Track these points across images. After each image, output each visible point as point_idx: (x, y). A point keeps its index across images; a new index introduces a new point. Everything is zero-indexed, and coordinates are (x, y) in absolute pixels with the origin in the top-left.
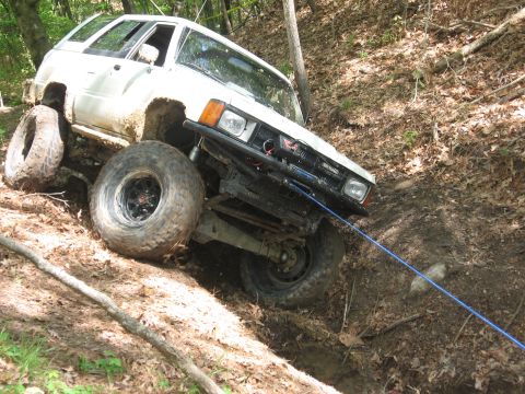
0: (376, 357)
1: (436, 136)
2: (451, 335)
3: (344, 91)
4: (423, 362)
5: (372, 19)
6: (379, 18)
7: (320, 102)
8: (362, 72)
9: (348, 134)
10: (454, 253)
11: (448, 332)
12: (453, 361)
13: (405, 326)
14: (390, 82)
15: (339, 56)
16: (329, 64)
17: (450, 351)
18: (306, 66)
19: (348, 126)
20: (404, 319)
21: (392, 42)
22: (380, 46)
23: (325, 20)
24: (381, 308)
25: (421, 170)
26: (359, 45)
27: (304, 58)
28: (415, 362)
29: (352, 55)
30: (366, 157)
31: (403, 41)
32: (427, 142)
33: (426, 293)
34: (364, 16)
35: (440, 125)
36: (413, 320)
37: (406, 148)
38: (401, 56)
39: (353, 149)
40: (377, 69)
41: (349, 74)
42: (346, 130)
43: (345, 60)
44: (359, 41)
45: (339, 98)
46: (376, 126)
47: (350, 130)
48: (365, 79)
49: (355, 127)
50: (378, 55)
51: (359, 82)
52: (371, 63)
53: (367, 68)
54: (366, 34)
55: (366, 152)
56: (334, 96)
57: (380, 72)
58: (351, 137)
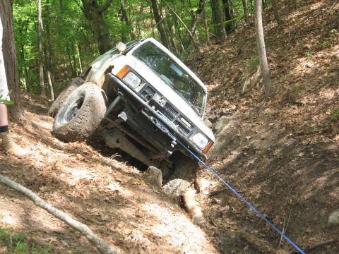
3: (294, 79)
5: (317, 31)
6: (322, 30)
7: (277, 87)
8: (307, 67)
9: (294, 109)
13: (322, 247)
14: (326, 75)
15: (293, 55)
16: (285, 60)
18: (269, 61)
19: (294, 103)
20: (322, 242)
21: (329, 47)
22: (321, 49)
23: (286, 31)
24: (307, 233)
26: (307, 48)
27: (268, 55)
29: (302, 55)
31: (337, 47)
34: (312, 29)
36: (329, 244)
37: (334, 121)
38: (335, 57)
39: (297, 119)
40: (318, 65)
41: (298, 68)
42: (293, 107)
43: (296, 58)
44: (307, 45)
45: (290, 84)
46: (313, 104)
47: (296, 106)
48: (309, 71)
49: (300, 105)
50: (319, 55)
51: (305, 74)
52: (314, 61)
53: (311, 64)
54: (312, 41)
55: (306, 122)
56: (287, 82)
57: (320, 67)
58: (296, 112)
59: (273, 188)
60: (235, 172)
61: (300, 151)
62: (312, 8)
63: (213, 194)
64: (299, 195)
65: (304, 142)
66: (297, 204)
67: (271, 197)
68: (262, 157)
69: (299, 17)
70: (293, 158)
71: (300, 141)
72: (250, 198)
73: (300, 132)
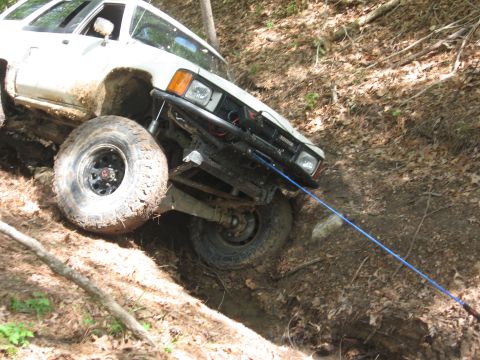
0: (281, 297)
1: (335, 98)
2: (349, 277)
3: (252, 57)
4: (323, 302)
8: (269, 40)
10: (351, 203)
11: (346, 274)
12: (350, 300)
13: (307, 269)
14: (294, 49)
15: (248, 25)
16: (238, 32)
17: (347, 291)
18: (218, 35)
19: (256, 89)
20: (306, 263)
21: (296, 13)
22: (285, 16)
25: (322, 128)
26: (265, 15)
27: (216, 27)
28: (316, 301)
29: (259, 24)
31: (305, 12)
32: (327, 103)
33: (326, 240)
35: (339, 88)
36: (314, 264)
37: (308, 108)
38: (304, 25)
40: (282, 38)
41: (256, 42)
42: (254, 93)
43: (253, 29)
44: (266, 12)
45: (248, 63)
46: (281, 89)
48: (271, 46)
49: (262, 90)
50: (283, 24)
51: (266, 49)
52: (277, 32)
53: (273, 36)
54: (272, 5)
56: (243, 62)
57: (285, 40)
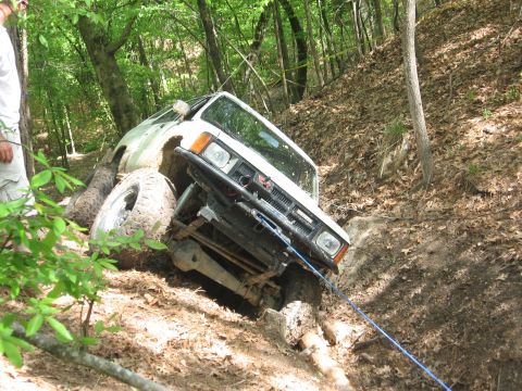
3: (469, 153)
6: (498, 73)
7: (442, 166)
8: (487, 132)
9: (476, 201)
14: (521, 144)
15: (458, 113)
16: (446, 122)
19: (476, 192)
21: (518, 99)
22: (504, 103)
26: (479, 102)
29: (473, 113)
30: (501, 229)
34: (480, 70)
39: (484, 219)
40: (504, 130)
41: (471, 135)
42: (474, 198)
43: (465, 119)
44: (479, 97)
45: (464, 160)
46: (509, 193)
47: (479, 198)
48: (490, 139)
49: (485, 194)
50: (503, 114)
51: (485, 143)
52: (496, 122)
53: (492, 128)
54: (484, 89)
55: (500, 223)
56: (457, 158)
57: (507, 132)
58: (481, 206)
59: (462, 334)
60: (390, 308)
61: (501, 272)
62: (473, 38)
63: (359, 348)
64: (512, 345)
65: (505, 256)
66: (511, 360)
67: (461, 349)
68: (436, 283)
69: (454, 52)
70: (491, 283)
71: (498, 254)
72: (425, 351)
73: (494, 240)
